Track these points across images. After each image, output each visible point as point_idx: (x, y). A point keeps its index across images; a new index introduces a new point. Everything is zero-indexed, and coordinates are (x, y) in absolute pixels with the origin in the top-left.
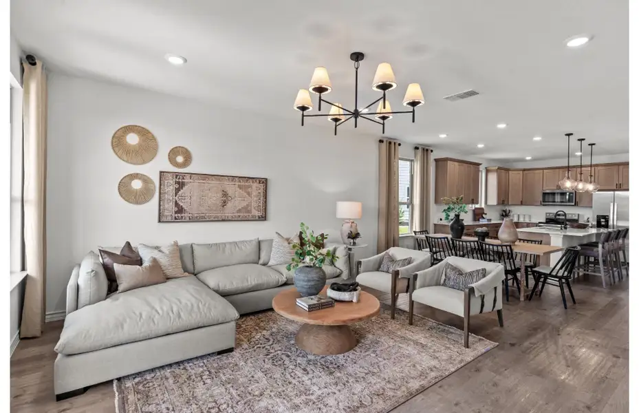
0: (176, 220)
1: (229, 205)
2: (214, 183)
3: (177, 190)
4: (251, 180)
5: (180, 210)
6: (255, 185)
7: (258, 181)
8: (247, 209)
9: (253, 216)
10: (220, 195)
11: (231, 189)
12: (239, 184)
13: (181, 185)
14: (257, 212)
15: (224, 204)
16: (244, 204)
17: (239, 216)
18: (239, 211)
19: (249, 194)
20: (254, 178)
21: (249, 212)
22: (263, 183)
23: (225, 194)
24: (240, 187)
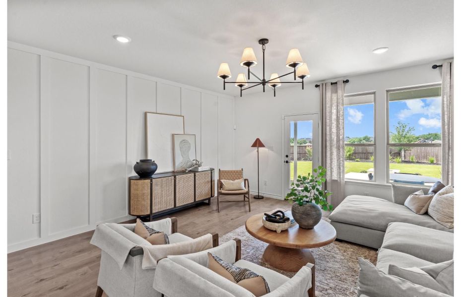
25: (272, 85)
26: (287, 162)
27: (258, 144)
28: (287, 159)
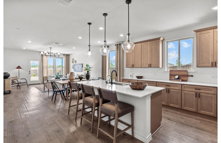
5: (75, 70)
20: (79, 64)
26: (30, 73)
27: (19, 67)
28: (30, 72)
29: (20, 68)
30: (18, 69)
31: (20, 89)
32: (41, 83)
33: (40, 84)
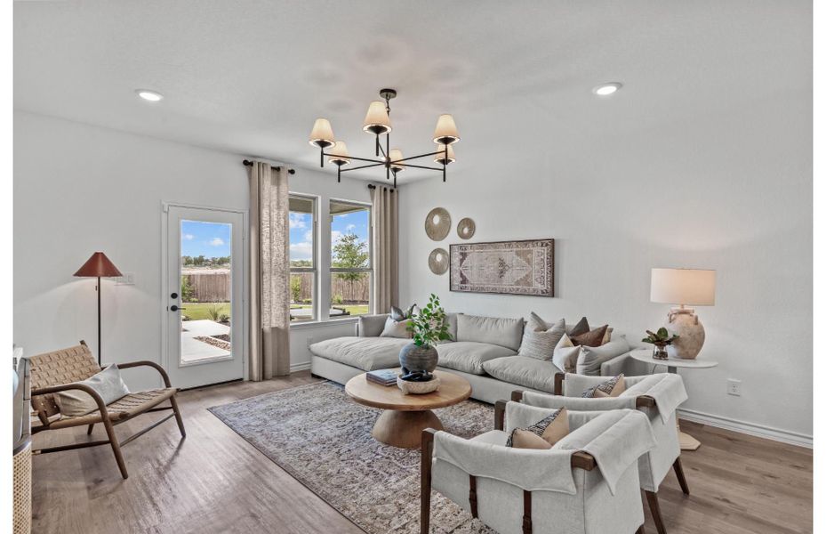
0: (462, 290)
1: (507, 274)
2: (491, 250)
3: (462, 261)
4: (530, 244)
5: (464, 281)
6: (537, 249)
7: (540, 244)
8: (526, 281)
9: (534, 290)
10: (497, 264)
11: (509, 256)
12: (518, 249)
13: (464, 255)
14: (539, 285)
15: (502, 273)
16: (523, 275)
17: (518, 289)
18: (518, 283)
19: (529, 261)
20: (533, 241)
21: (529, 284)
22: (547, 245)
23: (502, 263)
24: (518, 254)
25: (335, 162)
26: (174, 308)
27: (97, 266)
28: (174, 302)
29: (111, 271)
30: (91, 282)
31: (125, 476)
32: (246, 378)
33: (240, 381)
